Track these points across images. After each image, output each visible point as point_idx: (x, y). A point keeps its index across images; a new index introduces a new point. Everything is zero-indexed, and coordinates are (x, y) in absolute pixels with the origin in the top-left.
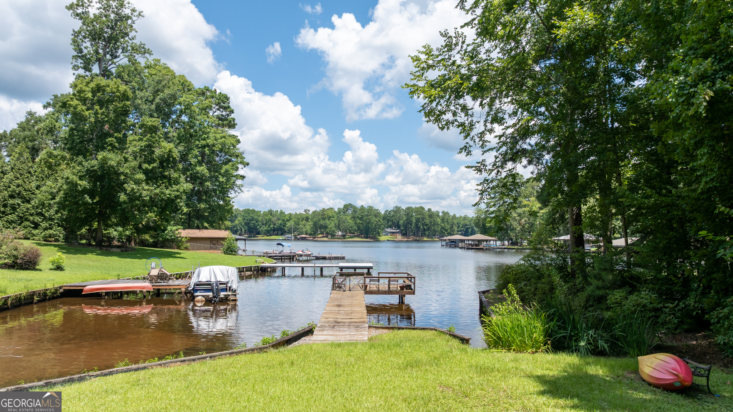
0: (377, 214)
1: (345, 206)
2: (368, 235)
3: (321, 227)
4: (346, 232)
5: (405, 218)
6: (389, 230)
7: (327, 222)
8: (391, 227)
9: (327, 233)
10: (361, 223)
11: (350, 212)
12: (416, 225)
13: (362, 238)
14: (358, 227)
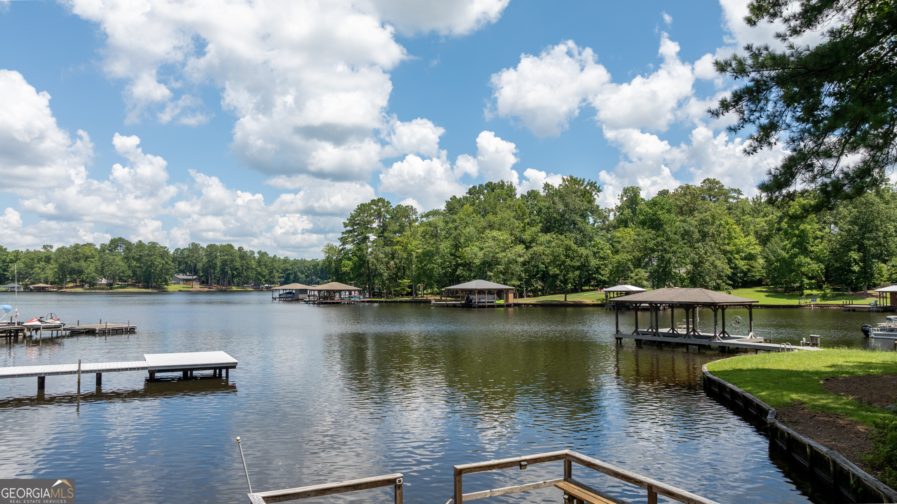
0: (164, 253)
1: (113, 242)
2: (148, 283)
3: (72, 272)
4: (114, 278)
5: (205, 260)
6: (181, 276)
7: (83, 264)
8: (183, 272)
9: (82, 281)
10: (139, 267)
11: (120, 250)
12: (223, 270)
13: (139, 287)
14: (134, 272)
